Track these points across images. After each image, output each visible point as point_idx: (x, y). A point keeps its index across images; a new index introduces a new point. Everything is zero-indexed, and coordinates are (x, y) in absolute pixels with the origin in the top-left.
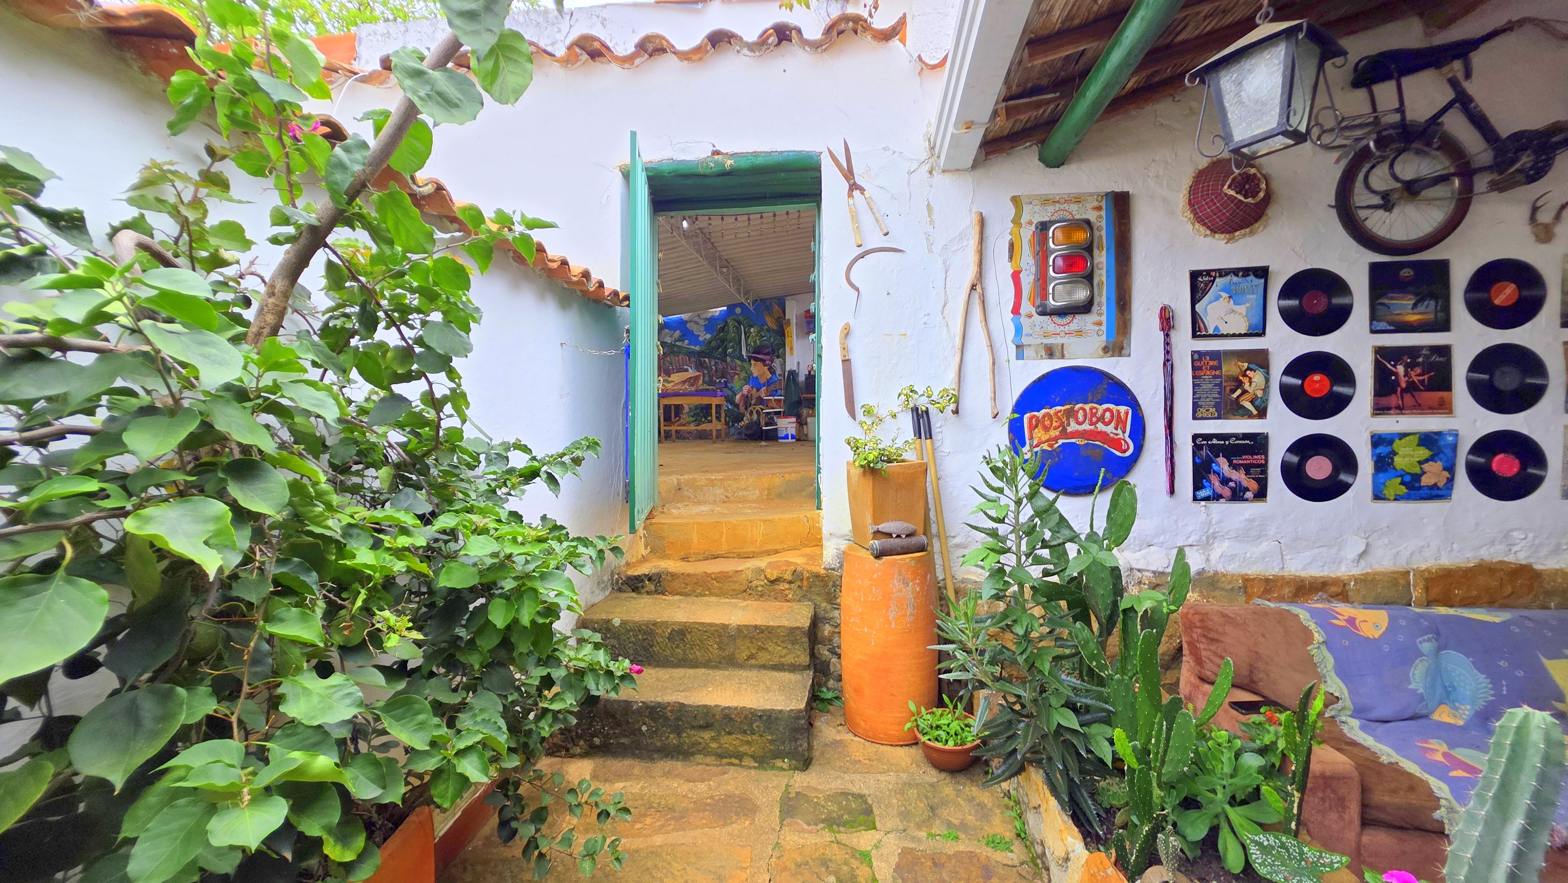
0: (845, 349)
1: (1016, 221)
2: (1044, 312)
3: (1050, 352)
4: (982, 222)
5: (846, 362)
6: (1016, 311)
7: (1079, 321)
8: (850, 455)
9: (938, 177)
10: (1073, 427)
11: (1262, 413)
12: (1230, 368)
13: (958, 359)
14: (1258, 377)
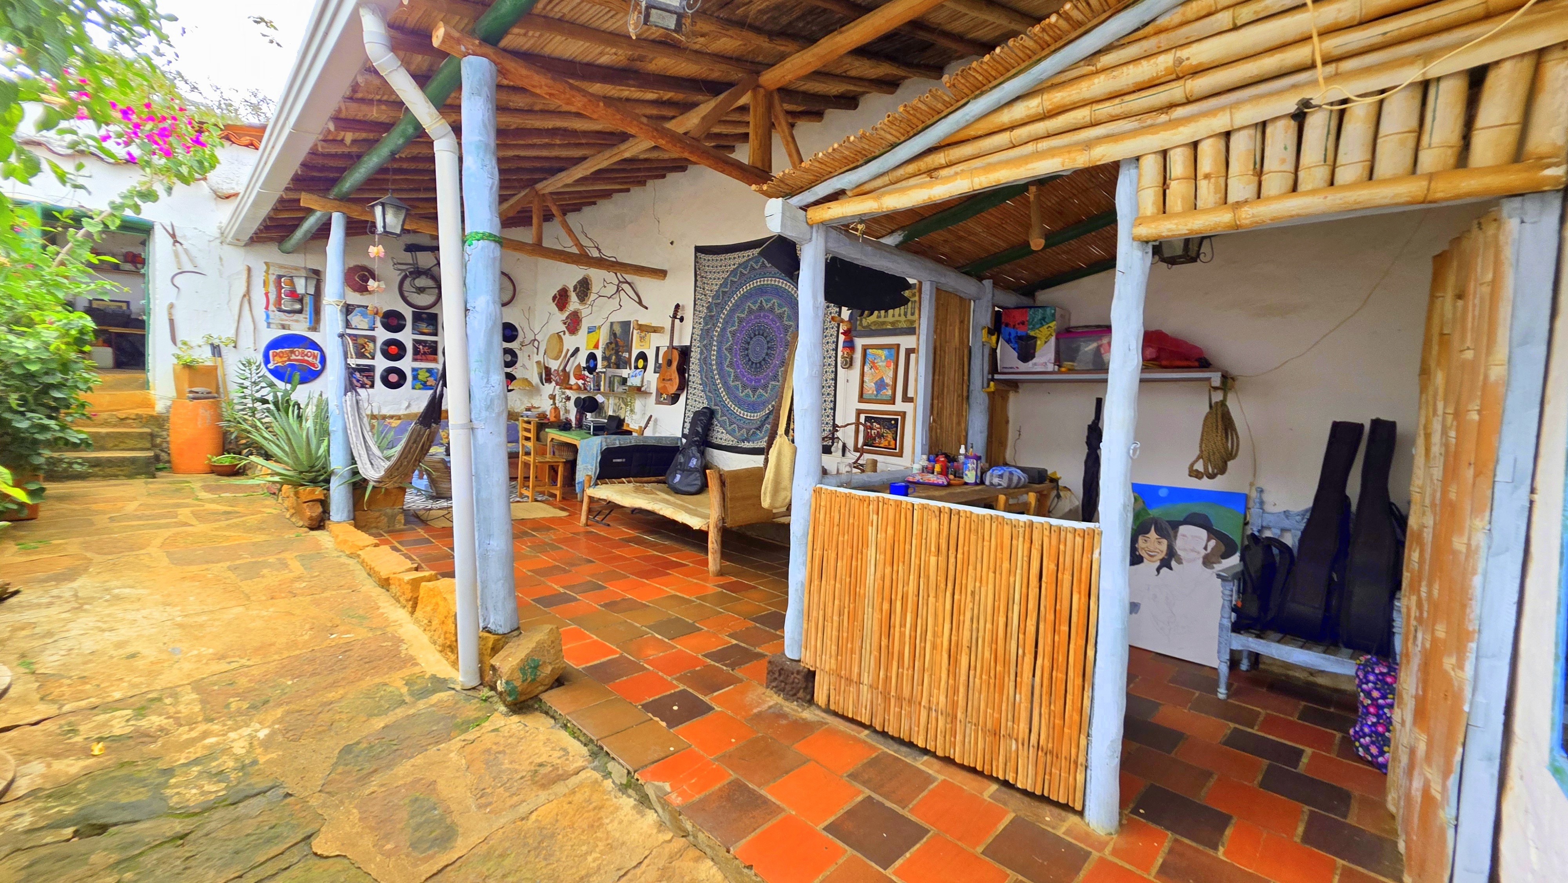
0: (170, 314)
1: (267, 272)
2: (280, 310)
3: (284, 327)
4: (249, 270)
5: (172, 322)
6: (267, 308)
7: (297, 316)
8: (176, 361)
9: (225, 247)
10: (293, 357)
11: (373, 358)
12: (361, 341)
13: (235, 325)
14: (371, 345)
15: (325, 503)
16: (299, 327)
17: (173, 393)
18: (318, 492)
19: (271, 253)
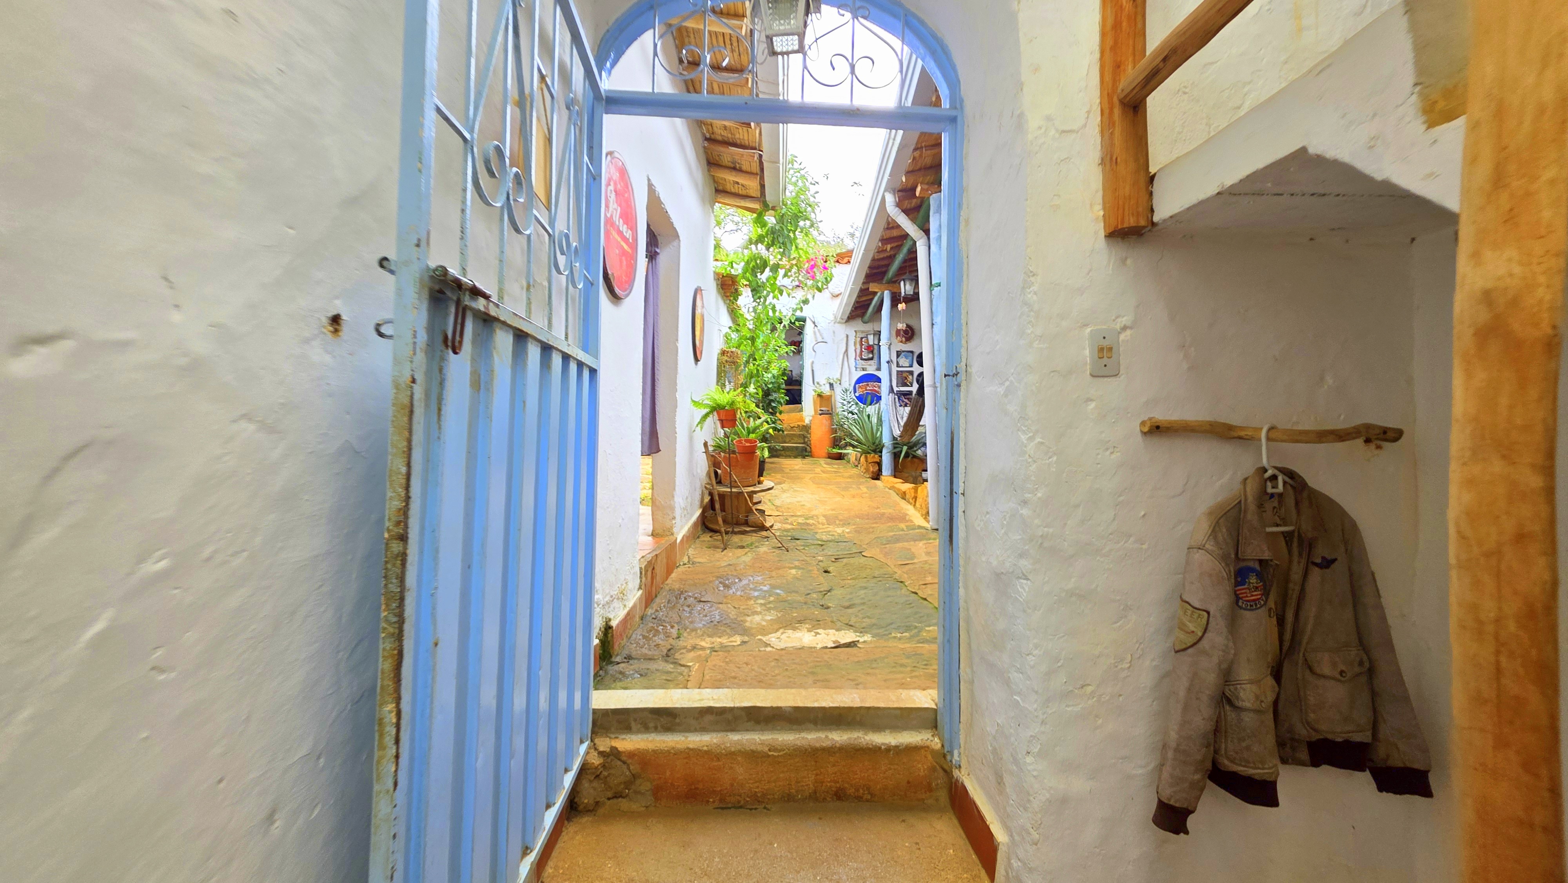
0: (812, 367)
1: (856, 336)
2: (862, 359)
3: (864, 369)
4: (847, 336)
5: (813, 371)
6: (855, 359)
7: (870, 362)
8: (814, 393)
9: (837, 325)
10: (868, 388)
12: (904, 375)
13: (840, 370)
14: (910, 377)
15: (879, 464)
16: (871, 370)
17: (813, 413)
18: (877, 459)
19: (859, 325)
